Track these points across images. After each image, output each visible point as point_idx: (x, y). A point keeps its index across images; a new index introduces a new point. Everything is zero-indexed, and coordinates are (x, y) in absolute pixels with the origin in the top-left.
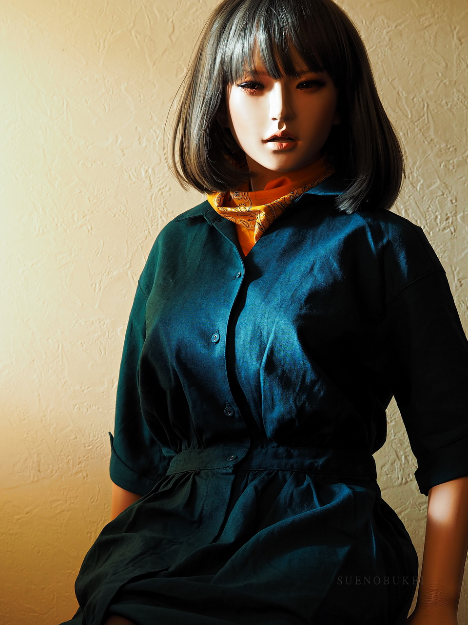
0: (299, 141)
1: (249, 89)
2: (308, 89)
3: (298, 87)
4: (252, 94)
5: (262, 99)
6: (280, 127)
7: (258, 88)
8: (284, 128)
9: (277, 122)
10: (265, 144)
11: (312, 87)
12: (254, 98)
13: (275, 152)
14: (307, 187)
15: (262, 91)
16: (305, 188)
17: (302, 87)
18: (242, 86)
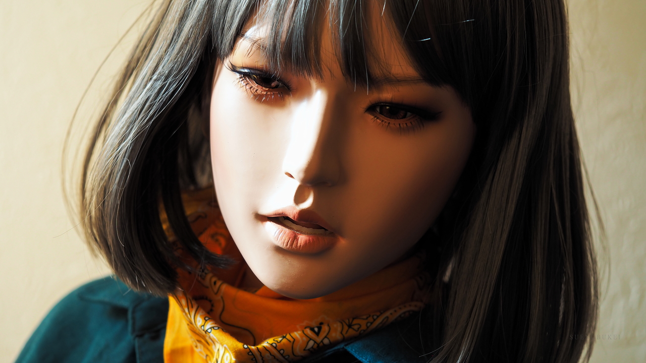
0: (342, 236)
1: (255, 86)
2: (392, 121)
3: (371, 109)
4: (258, 98)
5: (278, 115)
6: (299, 197)
7: (277, 87)
8: (308, 203)
9: (295, 184)
10: (260, 223)
11: (404, 117)
12: (261, 109)
13: (278, 249)
14: (356, 327)
15: (283, 99)
16: (350, 326)
17: (381, 113)
18: (240, 73)
